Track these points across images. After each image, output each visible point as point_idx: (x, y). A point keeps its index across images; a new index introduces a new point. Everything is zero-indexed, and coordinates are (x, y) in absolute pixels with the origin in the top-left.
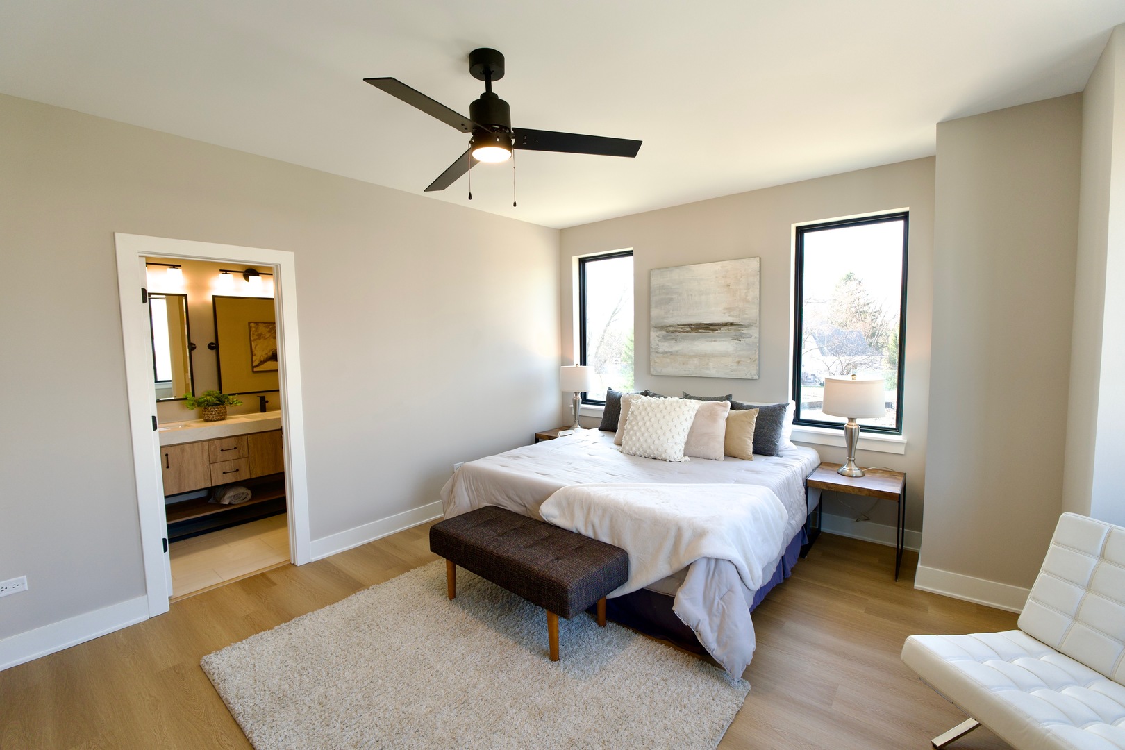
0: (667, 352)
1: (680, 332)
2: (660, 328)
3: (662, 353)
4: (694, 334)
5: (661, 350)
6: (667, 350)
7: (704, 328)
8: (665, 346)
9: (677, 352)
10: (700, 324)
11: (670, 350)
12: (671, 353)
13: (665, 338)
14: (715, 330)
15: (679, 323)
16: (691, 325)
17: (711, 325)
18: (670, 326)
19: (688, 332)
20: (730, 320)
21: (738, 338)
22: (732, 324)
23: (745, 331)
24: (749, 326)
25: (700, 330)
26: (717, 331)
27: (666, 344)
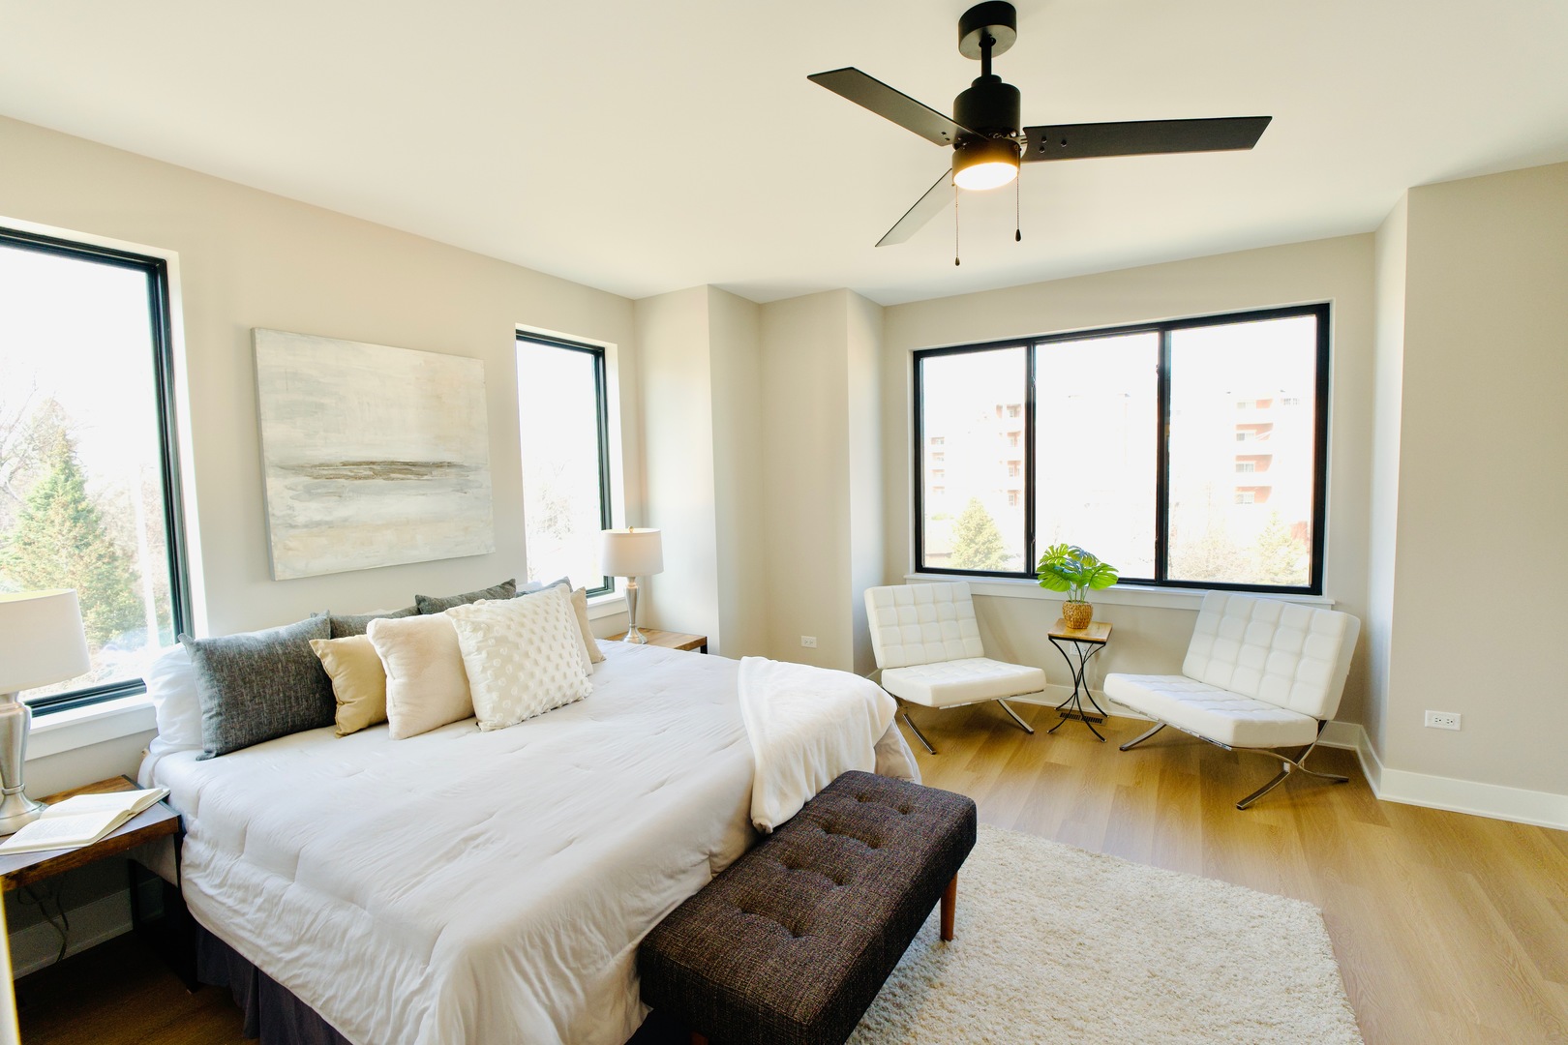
0: (318, 524)
1: (347, 477)
2: (298, 469)
3: (306, 526)
4: (380, 482)
5: (301, 519)
6: (317, 517)
7: (400, 471)
8: (312, 510)
9: (345, 520)
10: (393, 463)
11: (328, 518)
12: (330, 525)
13: (310, 493)
14: (422, 475)
15: (344, 459)
16: (373, 463)
17: (414, 465)
18: (321, 465)
19: (366, 478)
20: (446, 457)
21: (461, 489)
22: (450, 465)
23: (471, 477)
24: (477, 469)
25: (393, 475)
26: (425, 477)
27: (314, 505)
